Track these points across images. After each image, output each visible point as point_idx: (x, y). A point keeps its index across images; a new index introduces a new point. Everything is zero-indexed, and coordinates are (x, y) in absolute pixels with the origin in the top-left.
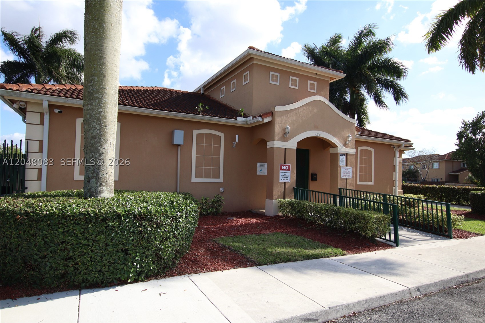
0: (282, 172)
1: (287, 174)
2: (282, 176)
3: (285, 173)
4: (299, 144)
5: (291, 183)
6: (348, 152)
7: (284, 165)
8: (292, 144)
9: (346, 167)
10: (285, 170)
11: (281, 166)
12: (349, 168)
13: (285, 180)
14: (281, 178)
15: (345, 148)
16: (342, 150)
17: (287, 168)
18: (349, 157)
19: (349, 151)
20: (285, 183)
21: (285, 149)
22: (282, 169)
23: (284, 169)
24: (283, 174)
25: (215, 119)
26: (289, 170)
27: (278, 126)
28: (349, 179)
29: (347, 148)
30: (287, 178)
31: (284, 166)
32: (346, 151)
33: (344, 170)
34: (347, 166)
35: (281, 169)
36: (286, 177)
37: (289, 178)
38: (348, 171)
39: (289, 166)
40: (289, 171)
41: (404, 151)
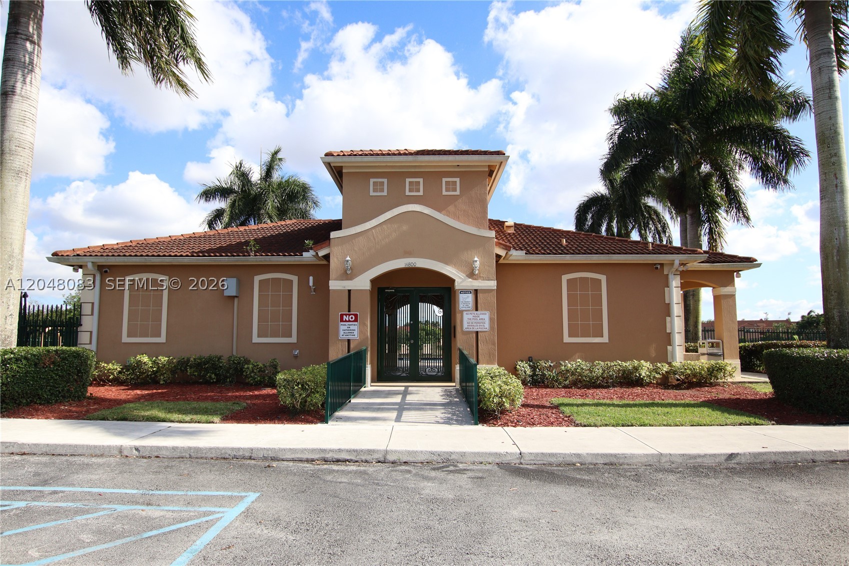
0: (343, 325)
1: (352, 327)
2: (343, 330)
3: (349, 326)
4: (374, 281)
5: (360, 340)
6: (478, 286)
7: (346, 315)
8: (363, 283)
9: (476, 312)
10: (349, 321)
11: (342, 316)
12: (482, 314)
13: (350, 337)
14: (342, 333)
15: (470, 281)
16: (464, 284)
17: (352, 318)
18: (481, 295)
19: (480, 285)
20: (349, 341)
21: (349, 291)
22: (344, 320)
23: (347, 320)
24: (345, 328)
25: (271, 259)
26: (356, 320)
27: (335, 259)
28: (481, 332)
29: (476, 279)
30: (353, 333)
31: (348, 316)
32: (473, 286)
33: (471, 316)
34: (477, 309)
35: (342, 320)
36: (351, 331)
37: (356, 333)
38: (478, 318)
39: (356, 316)
40: (356, 323)
41: (740, 272)
